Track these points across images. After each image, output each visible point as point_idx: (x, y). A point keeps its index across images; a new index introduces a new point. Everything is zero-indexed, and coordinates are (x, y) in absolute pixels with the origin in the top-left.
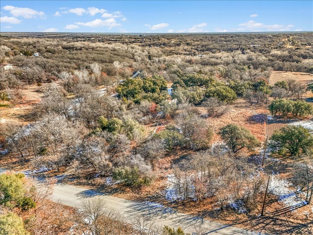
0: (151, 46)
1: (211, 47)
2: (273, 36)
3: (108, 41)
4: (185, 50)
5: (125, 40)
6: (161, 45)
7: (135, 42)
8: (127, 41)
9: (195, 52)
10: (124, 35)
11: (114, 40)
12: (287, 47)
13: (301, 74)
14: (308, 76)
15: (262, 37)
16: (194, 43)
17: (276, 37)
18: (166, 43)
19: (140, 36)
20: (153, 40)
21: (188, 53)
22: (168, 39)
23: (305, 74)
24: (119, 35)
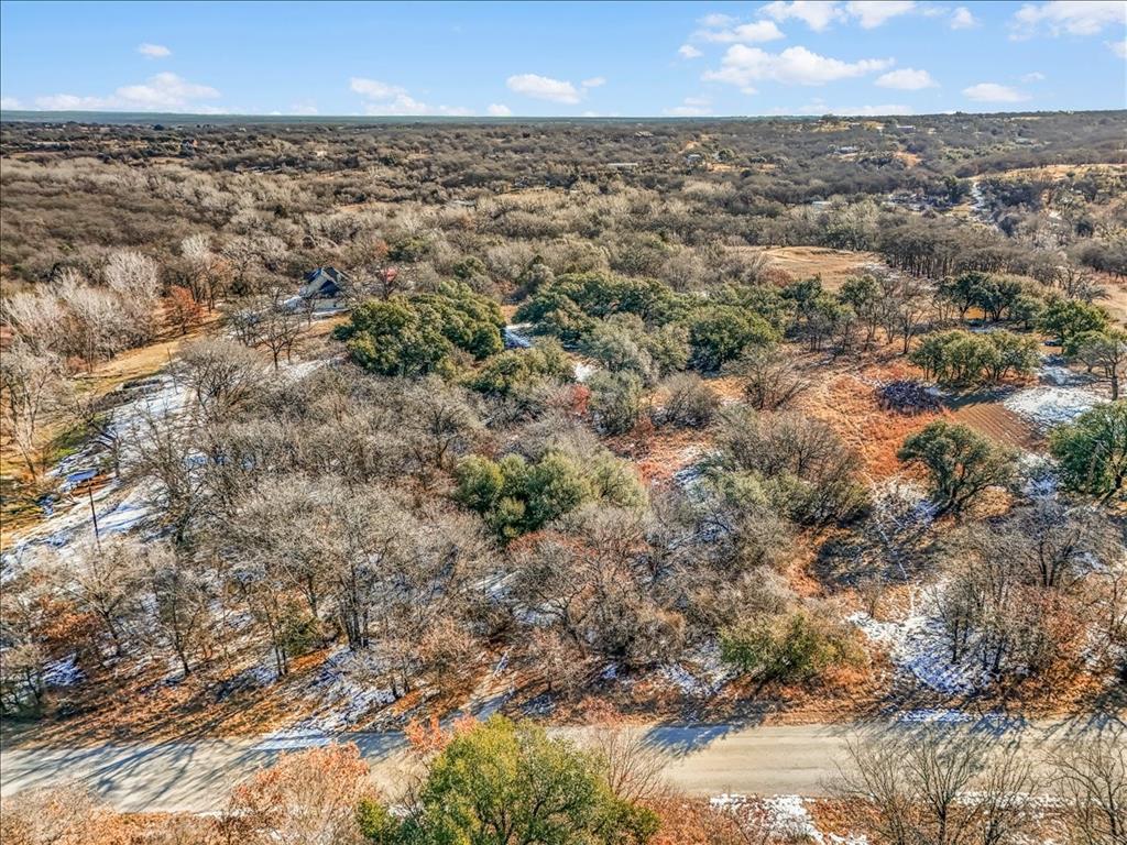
0: (237, 169)
1: (481, 170)
2: (654, 133)
3: (26, 150)
4: (392, 185)
5: (108, 146)
6: (280, 164)
7: (157, 152)
8: (116, 149)
9: (435, 192)
10: (83, 125)
11: (55, 147)
12: (716, 169)
13: (814, 253)
14: (833, 256)
15: (623, 136)
16: (406, 158)
17: (666, 137)
18: (296, 159)
19: (158, 128)
20: (234, 145)
21: (409, 193)
22: (295, 142)
23: (823, 253)
24: (60, 126)
